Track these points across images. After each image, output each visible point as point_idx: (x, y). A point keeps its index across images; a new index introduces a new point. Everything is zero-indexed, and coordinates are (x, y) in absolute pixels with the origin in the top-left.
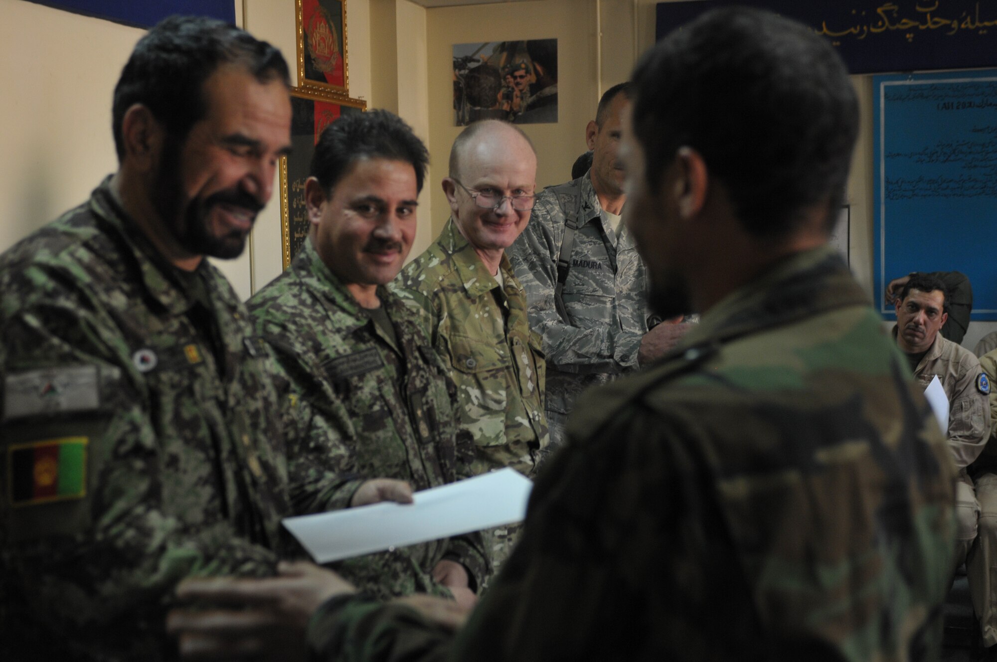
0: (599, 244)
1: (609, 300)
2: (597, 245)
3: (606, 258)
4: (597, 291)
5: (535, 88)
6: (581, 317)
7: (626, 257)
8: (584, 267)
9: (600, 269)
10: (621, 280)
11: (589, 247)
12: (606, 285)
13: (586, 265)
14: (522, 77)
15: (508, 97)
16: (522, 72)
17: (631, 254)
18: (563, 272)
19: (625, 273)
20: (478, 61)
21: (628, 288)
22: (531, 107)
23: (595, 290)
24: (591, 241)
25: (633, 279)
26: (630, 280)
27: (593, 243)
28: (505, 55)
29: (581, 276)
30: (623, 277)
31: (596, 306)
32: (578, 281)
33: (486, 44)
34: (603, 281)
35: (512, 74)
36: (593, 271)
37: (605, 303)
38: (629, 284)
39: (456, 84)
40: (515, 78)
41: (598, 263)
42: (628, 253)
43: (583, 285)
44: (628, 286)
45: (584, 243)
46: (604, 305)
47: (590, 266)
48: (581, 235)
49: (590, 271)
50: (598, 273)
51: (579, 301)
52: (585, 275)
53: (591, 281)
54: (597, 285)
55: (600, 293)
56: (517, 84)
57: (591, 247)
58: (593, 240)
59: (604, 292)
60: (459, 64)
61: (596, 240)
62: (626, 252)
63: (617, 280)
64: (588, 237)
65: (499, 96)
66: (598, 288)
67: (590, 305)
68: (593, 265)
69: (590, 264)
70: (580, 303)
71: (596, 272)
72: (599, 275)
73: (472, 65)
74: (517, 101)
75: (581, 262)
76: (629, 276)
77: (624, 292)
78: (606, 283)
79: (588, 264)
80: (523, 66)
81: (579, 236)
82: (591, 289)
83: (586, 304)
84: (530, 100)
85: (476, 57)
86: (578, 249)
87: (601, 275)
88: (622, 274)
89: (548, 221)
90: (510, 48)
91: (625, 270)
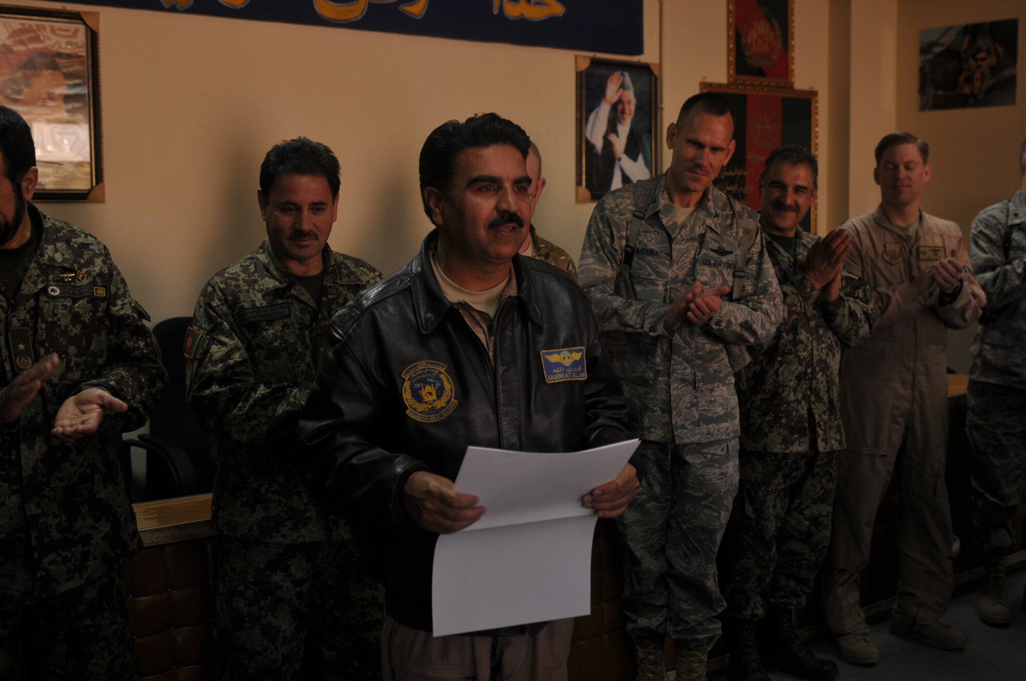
0: (662, 234)
1: (662, 284)
2: (660, 235)
3: (667, 247)
4: (651, 275)
5: (994, 70)
6: (639, 297)
7: (682, 247)
8: (643, 254)
9: (656, 256)
10: (677, 267)
11: (653, 236)
12: (659, 270)
13: (645, 252)
14: (983, 59)
15: (969, 80)
16: (982, 55)
17: (688, 244)
18: (628, 258)
19: (682, 260)
20: (941, 45)
21: (684, 274)
22: (991, 89)
23: (650, 275)
24: (655, 231)
25: (689, 266)
26: (686, 267)
27: (656, 233)
28: (967, 38)
29: (640, 262)
30: (680, 264)
31: (651, 288)
32: (638, 267)
33: (949, 29)
34: (657, 267)
35: (973, 56)
36: (650, 258)
37: (657, 285)
38: (684, 270)
39: (922, 69)
40: (977, 60)
41: (656, 251)
42: (686, 243)
43: (641, 270)
44: (684, 272)
45: (649, 232)
46: (656, 287)
47: (648, 253)
48: (647, 225)
49: (647, 258)
50: (654, 260)
51: (640, 284)
52: (642, 261)
53: (647, 267)
54: (652, 270)
55: (654, 277)
56: (979, 67)
57: (655, 236)
58: (657, 230)
59: (657, 276)
60: (925, 50)
61: (659, 230)
62: (684, 242)
63: (673, 267)
64: (653, 227)
65: (961, 79)
66: (652, 273)
67: (647, 287)
68: (652, 252)
69: (649, 251)
70: (640, 286)
71: (652, 259)
72: (655, 261)
73: (937, 50)
74: (977, 83)
75: (641, 249)
76: (685, 263)
77: (681, 277)
78: (660, 269)
79: (647, 252)
80: (984, 48)
81: (646, 226)
82: (647, 273)
83: (645, 286)
84: (989, 82)
85: (941, 41)
86: (640, 238)
87: (657, 261)
88: (679, 261)
89: (616, 213)
90: (973, 31)
91: (682, 258)
